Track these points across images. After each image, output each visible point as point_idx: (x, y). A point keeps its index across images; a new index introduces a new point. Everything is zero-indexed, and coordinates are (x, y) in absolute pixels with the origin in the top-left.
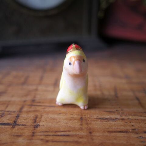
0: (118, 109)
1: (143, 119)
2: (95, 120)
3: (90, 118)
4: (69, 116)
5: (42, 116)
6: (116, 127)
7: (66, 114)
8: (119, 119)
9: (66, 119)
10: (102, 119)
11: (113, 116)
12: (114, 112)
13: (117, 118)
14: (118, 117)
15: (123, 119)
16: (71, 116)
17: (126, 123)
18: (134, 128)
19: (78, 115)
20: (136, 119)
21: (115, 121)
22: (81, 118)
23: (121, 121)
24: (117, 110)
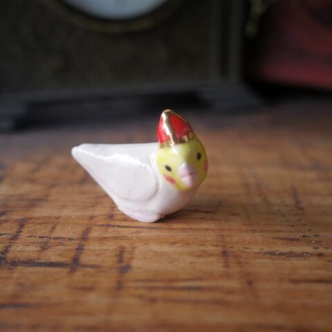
0: (308, 234)
2: (257, 256)
3: (244, 252)
4: (196, 248)
5: (134, 248)
6: (307, 272)
7: (188, 244)
8: (312, 255)
9: (191, 254)
10: (273, 254)
11: (297, 249)
12: (298, 240)
13: (307, 253)
14: (309, 249)
15: (320, 255)
16: (201, 248)
17: (329, 263)
19: (217, 246)
21: (303, 258)
22: (225, 253)
23: (316, 258)
24: (304, 236)
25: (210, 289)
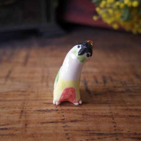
1: (73, 109)
2: (34, 112)
3: (29, 111)
4: (12, 110)
6: (49, 118)
7: (10, 108)
8: (54, 110)
10: (40, 111)
11: (50, 108)
13: (52, 110)
15: (57, 110)
16: (14, 109)
17: (58, 114)
18: (63, 118)
19: (20, 108)
20: (68, 110)
21: (50, 112)
22: (22, 112)
23: (55, 112)
25: (10, 129)
